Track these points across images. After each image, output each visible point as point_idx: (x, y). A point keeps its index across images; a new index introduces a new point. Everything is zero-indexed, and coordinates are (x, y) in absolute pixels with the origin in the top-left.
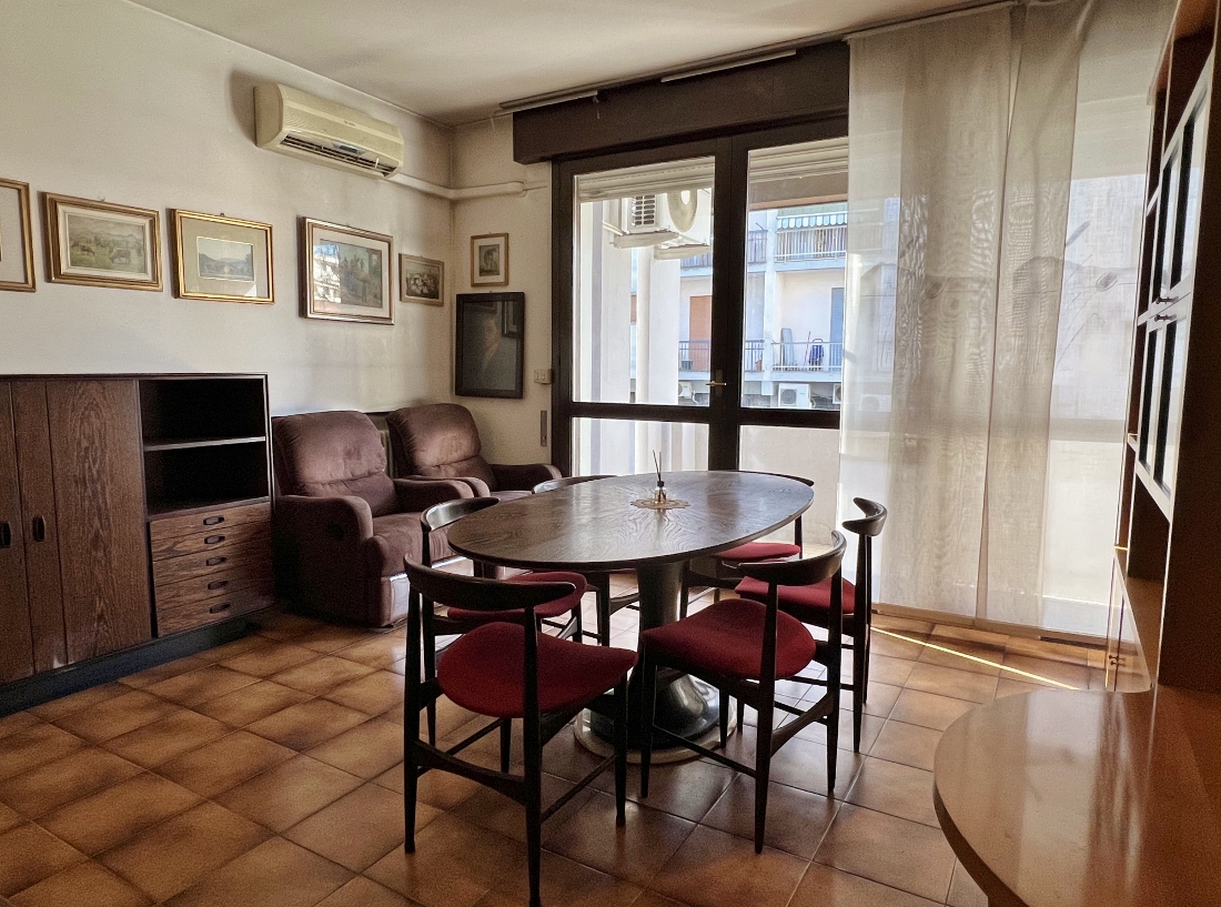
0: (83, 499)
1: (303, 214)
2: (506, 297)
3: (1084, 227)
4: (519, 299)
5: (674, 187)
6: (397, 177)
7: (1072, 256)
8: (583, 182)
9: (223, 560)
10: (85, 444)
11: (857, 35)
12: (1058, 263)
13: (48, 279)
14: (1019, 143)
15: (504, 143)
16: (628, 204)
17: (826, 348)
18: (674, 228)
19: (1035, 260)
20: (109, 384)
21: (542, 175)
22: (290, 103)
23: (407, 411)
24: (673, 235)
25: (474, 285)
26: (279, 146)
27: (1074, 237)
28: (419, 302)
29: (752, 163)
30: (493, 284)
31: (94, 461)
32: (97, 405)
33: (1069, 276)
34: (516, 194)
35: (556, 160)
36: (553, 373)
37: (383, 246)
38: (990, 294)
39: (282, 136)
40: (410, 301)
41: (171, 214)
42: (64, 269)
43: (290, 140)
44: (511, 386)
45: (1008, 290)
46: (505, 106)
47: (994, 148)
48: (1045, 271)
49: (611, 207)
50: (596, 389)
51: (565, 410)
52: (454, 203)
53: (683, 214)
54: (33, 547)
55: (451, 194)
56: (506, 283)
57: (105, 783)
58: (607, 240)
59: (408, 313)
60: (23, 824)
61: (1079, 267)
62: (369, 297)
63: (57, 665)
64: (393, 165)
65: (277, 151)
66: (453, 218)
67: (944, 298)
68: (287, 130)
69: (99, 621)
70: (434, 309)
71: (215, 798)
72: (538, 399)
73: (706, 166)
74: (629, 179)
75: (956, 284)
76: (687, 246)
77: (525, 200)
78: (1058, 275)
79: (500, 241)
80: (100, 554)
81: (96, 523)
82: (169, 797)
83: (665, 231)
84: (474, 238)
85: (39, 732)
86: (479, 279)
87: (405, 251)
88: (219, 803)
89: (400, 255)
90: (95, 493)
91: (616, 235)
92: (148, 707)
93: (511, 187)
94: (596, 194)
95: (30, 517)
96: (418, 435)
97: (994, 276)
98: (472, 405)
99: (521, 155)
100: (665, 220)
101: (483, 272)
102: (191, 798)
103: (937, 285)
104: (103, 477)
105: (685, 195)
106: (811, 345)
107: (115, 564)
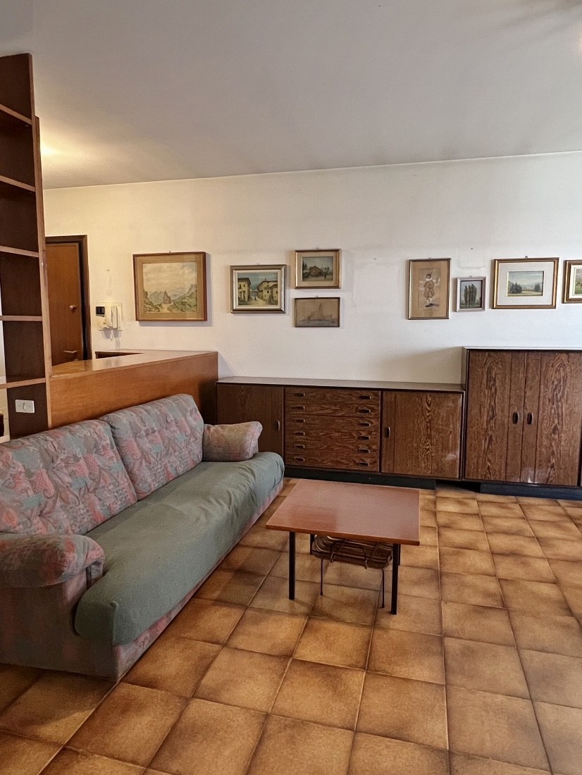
0: (551, 408)
10: (556, 383)
13: (563, 302)
20: (571, 355)
31: (559, 392)
32: (564, 365)
42: (571, 297)
54: (526, 426)
57: (518, 533)
60: (482, 532)
63: (529, 481)
69: (551, 468)
71: (548, 559)
80: (556, 437)
81: (556, 422)
82: (534, 549)
85: (512, 506)
88: (548, 561)
90: (558, 406)
92: (560, 515)
95: (527, 412)
102: (541, 554)
104: (563, 400)
107: (563, 443)
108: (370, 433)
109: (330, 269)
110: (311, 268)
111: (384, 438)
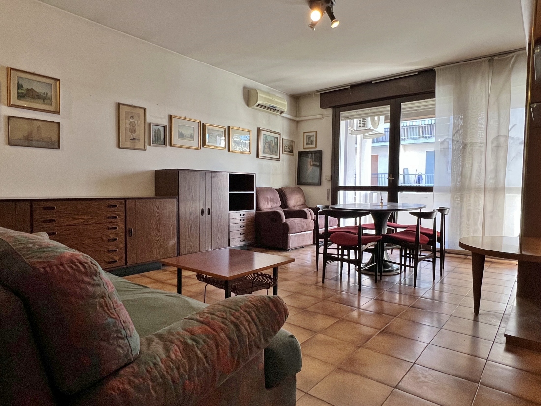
1: (259, 127)
2: (316, 152)
3: (515, 125)
4: (320, 152)
5: (372, 115)
6: (284, 115)
7: (511, 134)
8: (343, 114)
9: (244, 226)
10: (218, 189)
11: (438, 68)
12: (507, 137)
13: (203, 146)
14: (492, 101)
15: (317, 102)
16: (356, 121)
17: (424, 177)
18: (372, 128)
19: (498, 136)
21: (329, 112)
22: (259, 95)
23: (285, 188)
24: (373, 130)
25: (304, 148)
26: (255, 107)
27: (511, 129)
28: (287, 154)
29: (402, 107)
30: (311, 148)
31: (219, 195)
33: (510, 141)
34: (320, 118)
35: (334, 107)
36: (332, 176)
37: (278, 136)
38: (484, 147)
39: (257, 104)
40: (284, 153)
41: (229, 128)
43: (259, 105)
44: (317, 181)
45: (490, 146)
46: (318, 91)
47: (484, 102)
48: (502, 140)
49: (350, 121)
50: (345, 181)
51: (335, 189)
52: (298, 122)
53: (375, 123)
54: (207, 216)
55: (298, 119)
56: (316, 147)
58: (349, 132)
59: (284, 157)
61: (513, 138)
62: (274, 152)
64: (283, 110)
65: (255, 109)
66: (297, 126)
67: (468, 149)
68: (258, 102)
70: (291, 156)
72: (327, 186)
73: (387, 109)
74: (357, 113)
75: (472, 144)
76: (376, 134)
77: (323, 120)
78: (506, 141)
79: (314, 134)
81: (219, 211)
83: (369, 129)
84: (304, 133)
86: (306, 146)
87: (284, 138)
89: (283, 139)
90: (219, 203)
91: (351, 131)
93: (318, 116)
94: (347, 118)
95: (207, 208)
96: (288, 196)
97: (485, 141)
98: (302, 187)
99: (323, 106)
100: (370, 126)
101: (307, 144)
103: (466, 145)
104: (221, 199)
105: (376, 118)
106: (417, 175)
107: (222, 223)
108: (117, 235)
109: (49, 95)
110: (28, 90)
111: (128, 237)
